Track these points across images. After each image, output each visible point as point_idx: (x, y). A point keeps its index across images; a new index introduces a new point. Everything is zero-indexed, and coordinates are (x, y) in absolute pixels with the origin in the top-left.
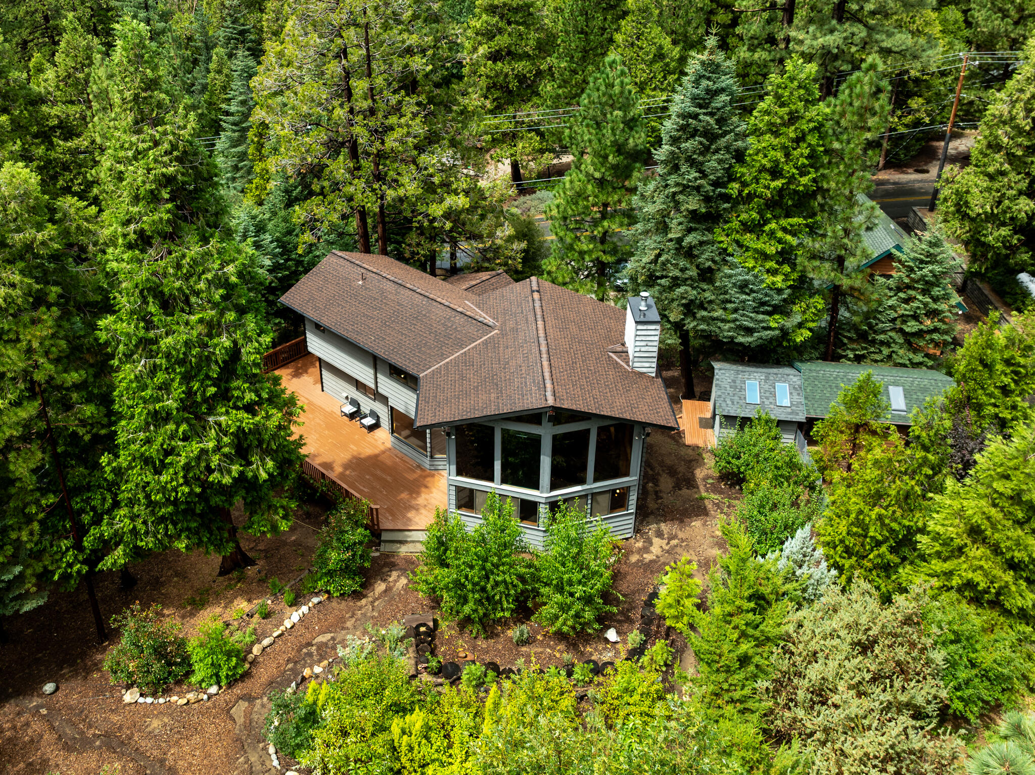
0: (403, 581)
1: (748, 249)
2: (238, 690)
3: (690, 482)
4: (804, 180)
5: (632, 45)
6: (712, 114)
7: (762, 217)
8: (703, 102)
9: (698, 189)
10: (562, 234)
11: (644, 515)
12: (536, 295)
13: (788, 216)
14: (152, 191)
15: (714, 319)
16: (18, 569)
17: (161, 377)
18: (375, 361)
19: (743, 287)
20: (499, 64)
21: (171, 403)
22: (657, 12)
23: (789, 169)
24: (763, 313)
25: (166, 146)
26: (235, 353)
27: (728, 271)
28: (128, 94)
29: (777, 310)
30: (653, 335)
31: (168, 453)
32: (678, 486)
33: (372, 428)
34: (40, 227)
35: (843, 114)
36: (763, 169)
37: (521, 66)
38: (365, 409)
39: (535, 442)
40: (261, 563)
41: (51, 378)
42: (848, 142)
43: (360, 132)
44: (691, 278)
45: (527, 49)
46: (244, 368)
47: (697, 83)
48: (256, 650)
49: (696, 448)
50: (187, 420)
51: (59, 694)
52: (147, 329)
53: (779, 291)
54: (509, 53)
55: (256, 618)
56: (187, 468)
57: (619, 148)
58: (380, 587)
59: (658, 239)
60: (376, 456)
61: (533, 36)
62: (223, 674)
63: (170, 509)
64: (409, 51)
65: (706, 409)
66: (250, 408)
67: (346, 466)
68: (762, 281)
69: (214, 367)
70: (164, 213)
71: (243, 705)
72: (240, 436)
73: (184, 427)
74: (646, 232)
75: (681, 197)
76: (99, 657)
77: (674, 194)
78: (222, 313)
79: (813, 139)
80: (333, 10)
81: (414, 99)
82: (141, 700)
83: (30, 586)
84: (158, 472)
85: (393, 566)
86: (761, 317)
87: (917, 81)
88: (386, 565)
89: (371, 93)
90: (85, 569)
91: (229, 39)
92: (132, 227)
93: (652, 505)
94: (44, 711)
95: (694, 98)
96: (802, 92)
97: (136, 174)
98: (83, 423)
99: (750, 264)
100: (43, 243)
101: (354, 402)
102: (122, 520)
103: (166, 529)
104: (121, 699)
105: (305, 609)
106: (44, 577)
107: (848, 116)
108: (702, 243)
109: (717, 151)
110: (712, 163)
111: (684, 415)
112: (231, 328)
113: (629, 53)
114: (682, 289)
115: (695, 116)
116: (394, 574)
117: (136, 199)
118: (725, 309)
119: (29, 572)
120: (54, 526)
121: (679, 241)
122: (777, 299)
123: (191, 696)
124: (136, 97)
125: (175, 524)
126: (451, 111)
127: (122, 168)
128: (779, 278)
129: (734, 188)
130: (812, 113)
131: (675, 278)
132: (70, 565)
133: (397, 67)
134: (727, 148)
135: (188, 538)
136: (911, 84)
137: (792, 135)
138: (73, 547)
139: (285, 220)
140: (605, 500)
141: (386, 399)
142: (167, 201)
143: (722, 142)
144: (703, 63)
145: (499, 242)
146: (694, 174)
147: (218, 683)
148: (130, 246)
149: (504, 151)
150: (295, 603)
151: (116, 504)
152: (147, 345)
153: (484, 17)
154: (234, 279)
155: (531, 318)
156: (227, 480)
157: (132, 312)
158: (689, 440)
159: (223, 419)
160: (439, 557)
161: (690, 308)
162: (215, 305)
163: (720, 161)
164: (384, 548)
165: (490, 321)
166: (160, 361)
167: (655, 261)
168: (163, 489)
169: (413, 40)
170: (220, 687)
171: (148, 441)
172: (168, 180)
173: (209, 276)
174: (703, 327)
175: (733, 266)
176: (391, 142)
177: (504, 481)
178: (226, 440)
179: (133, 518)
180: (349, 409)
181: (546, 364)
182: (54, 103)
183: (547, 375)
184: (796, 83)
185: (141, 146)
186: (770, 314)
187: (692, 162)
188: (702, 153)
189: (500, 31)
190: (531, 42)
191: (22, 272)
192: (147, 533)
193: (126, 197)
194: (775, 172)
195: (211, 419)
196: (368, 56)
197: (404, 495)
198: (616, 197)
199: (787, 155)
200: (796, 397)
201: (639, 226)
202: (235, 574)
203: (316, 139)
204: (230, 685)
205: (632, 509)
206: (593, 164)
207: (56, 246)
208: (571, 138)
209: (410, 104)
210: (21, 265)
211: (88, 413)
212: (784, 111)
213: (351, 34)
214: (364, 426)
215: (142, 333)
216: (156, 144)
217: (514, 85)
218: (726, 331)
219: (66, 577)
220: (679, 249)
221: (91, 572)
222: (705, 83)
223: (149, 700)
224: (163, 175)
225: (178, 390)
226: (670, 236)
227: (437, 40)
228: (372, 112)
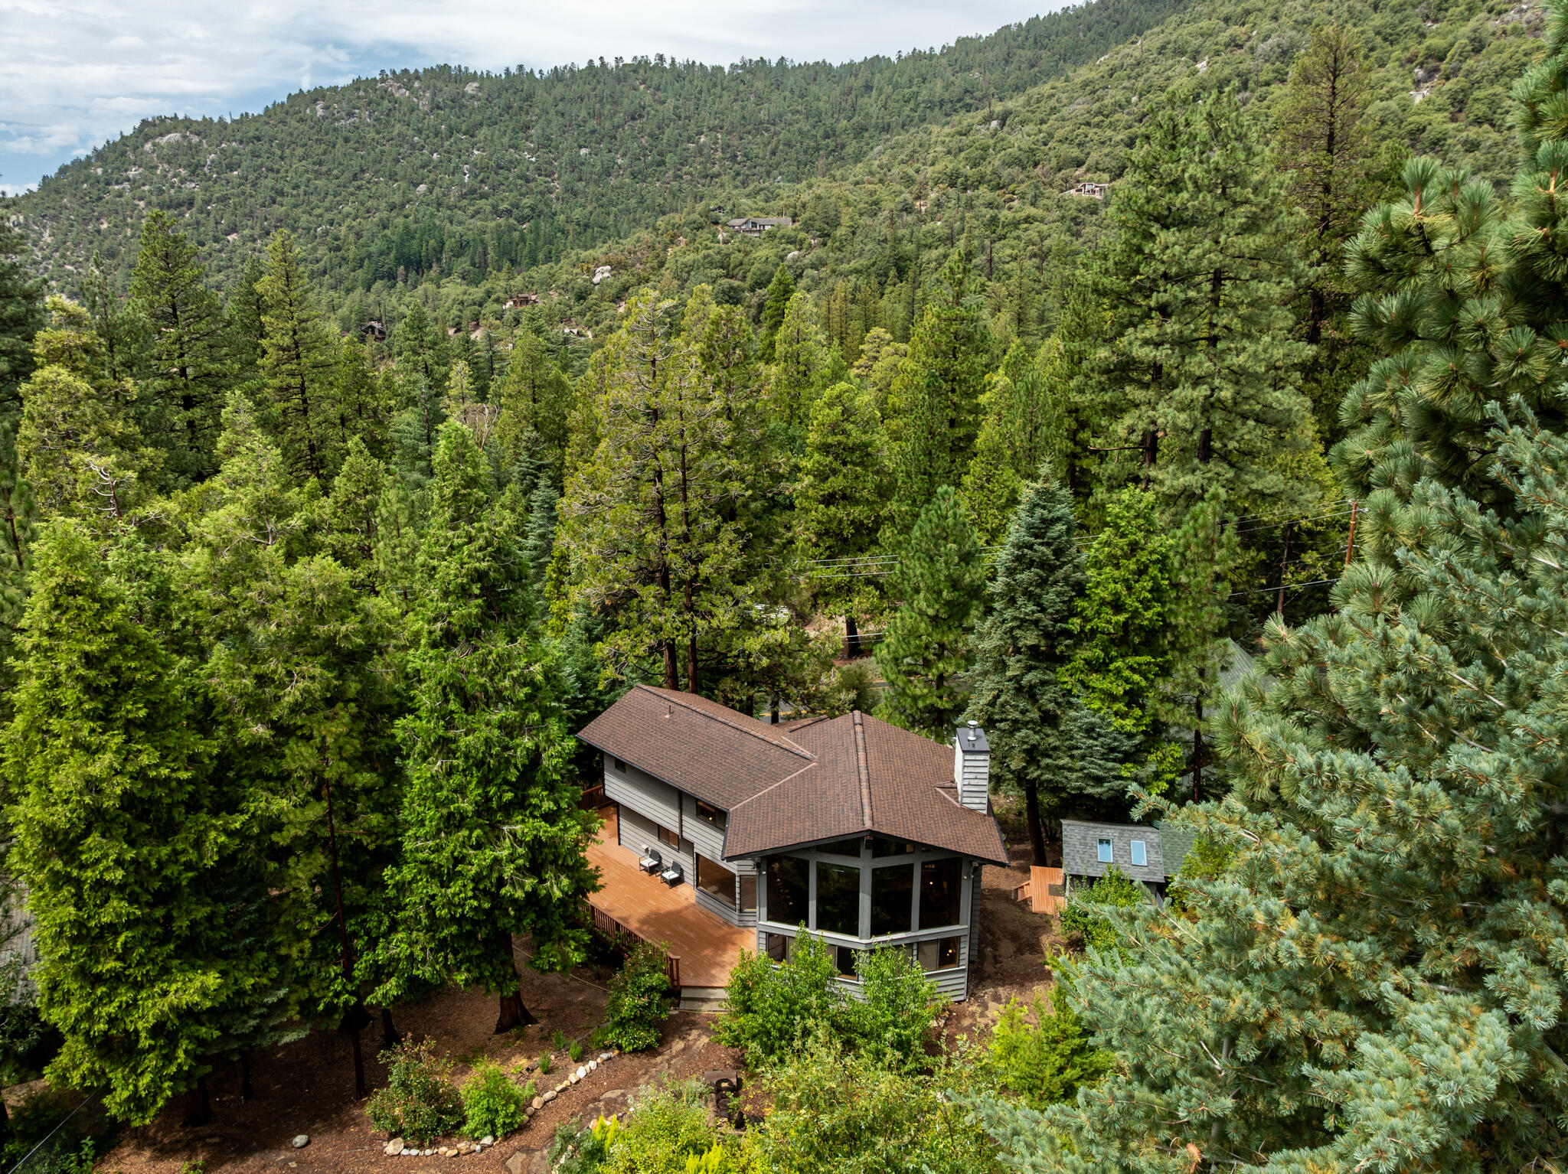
0: (705, 1040)
1: (1094, 690)
2: (515, 1142)
3: (1035, 948)
4: (1148, 614)
5: (982, 487)
6: (1048, 545)
7: (1107, 654)
8: (1039, 531)
9: (1036, 622)
10: (892, 677)
11: (978, 977)
12: (859, 728)
13: (1136, 653)
14: (462, 586)
15: (1062, 767)
16: (282, 993)
17: (456, 779)
18: (680, 798)
19: (1090, 731)
20: (833, 508)
21: (467, 806)
22: (1009, 452)
23: (1131, 602)
24: (1114, 760)
25: (481, 542)
26: (535, 757)
27: (1072, 713)
28: (448, 492)
29: (1127, 757)
30: (983, 765)
31: (458, 860)
32: (1020, 951)
33: (674, 883)
34: (343, 619)
35: (1187, 547)
36: (1103, 603)
37: (857, 512)
38: (667, 862)
39: (853, 876)
40: (543, 1023)
41: (341, 778)
42: (1195, 575)
43: (674, 560)
44: (1032, 721)
45: (865, 493)
46: (544, 773)
47: (1031, 511)
48: (536, 1103)
49: (1043, 915)
50: (481, 826)
51: (311, 1147)
52: (446, 729)
53: (1130, 736)
54: (844, 497)
55: (538, 1072)
56: (477, 879)
57: (955, 584)
58: (678, 1045)
59: (996, 678)
60: (679, 912)
61: (872, 480)
62: (499, 1121)
63: (454, 929)
64: (726, 476)
65: (1057, 876)
66: (550, 818)
67: (644, 922)
68: (1110, 724)
69: (513, 770)
70: (474, 607)
71: (521, 1157)
72: (536, 846)
73: (477, 832)
74: (985, 673)
75: (1018, 633)
76: (356, 1112)
77: (1012, 629)
78: (525, 716)
79: (1153, 571)
80: (648, 433)
81: (731, 525)
82: (405, 1152)
83: (293, 1013)
84: (444, 885)
85: (693, 1025)
86: (1110, 765)
87: (1310, 533)
88: (685, 1023)
89: (688, 518)
90: (353, 1000)
91: (525, 474)
92: (439, 625)
93: (989, 968)
94: (293, 1165)
95: (1030, 527)
96: (1141, 521)
97: (450, 569)
98: (369, 832)
99: (1096, 705)
100: (346, 636)
101: (655, 855)
102: (399, 945)
103: (446, 958)
104: (382, 1152)
105: (592, 1064)
106: (307, 1007)
107: (1193, 548)
108: (1043, 683)
109: (1056, 582)
110: (1050, 596)
111: (1032, 881)
112: (532, 729)
113: (979, 496)
114: (1023, 733)
115: (1030, 547)
116: (695, 1033)
117: (446, 594)
118: (1072, 757)
119: (293, 998)
120: (324, 950)
121: (1017, 679)
122: (1127, 745)
123: (463, 1146)
124: (456, 493)
125: (455, 952)
126: (772, 544)
127: (435, 563)
128: (1128, 724)
129: (1074, 625)
130: (1155, 542)
131: (1015, 721)
132: (337, 995)
133: (715, 495)
134: (1066, 579)
135: (468, 970)
136: (1305, 537)
137: (1133, 567)
138: (343, 975)
139: (586, 654)
140: (933, 952)
141: (691, 845)
142: (477, 597)
143: (1060, 573)
144: (1037, 492)
145: (824, 688)
146: (1031, 607)
147: (493, 1133)
148: (434, 645)
149: (838, 607)
150: (580, 1059)
151: (393, 928)
152: (445, 746)
153: (817, 456)
154: (539, 678)
155: (852, 750)
156: (519, 894)
157: (432, 711)
158: (1036, 907)
159: (518, 828)
160: (744, 1002)
161: (1033, 754)
162: (518, 705)
163: (1059, 594)
164: (684, 1006)
165: (807, 754)
166: (459, 762)
167: (992, 704)
168: (450, 903)
169: (734, 464)
170: (495, 1138)
171: (438, 849)
172: (480, 576)
173: (515, 673)
174: (1048, 776)
175: (1078, 708)
176: (705, 569)
177: (819, 926)
178: (521, 850)
179: (411, 944)
180: (649, 862)
181: (865, 791)
182: (330, 530)
183: (866, 801)
184: (1132, 513)
185: (456, 541)
186: (1122, 762)
187: (1029, 595)
188: (1038, 586)
189: (834, 472)
190: (869, 485)
191: (322, 666)
192: (424, 961)
193: (435, 593)
194: (1117, 606)
195: (506, 828)
196: (685, 480)
197: (708, 952)
198: (952, 637)
199: (1129, 588)
200: (1153, 856)
201: (977, 667)
202: (514, 1031)
203: (624, 567)
204: (506, 1137)
205: (964, 965)
206: (926, 599)
207: (359, 641)
208: (902, 573)
209: (728, 533)
210: (323, 659)
211: (375, 822)
212: (1122, 542)
213: (666, 456)
214: (665, 880)
215: (441, 732)
216: (471, 540)
217: (848, 532)
218: (1073, 781)
219: (331, 1008)
220: (1019, 690)
221: (359, 1004)
222: (1039, 512)
223: (414, 1152)
224: (476, 570)
225: (474, 793)
226: (1009, 674)
227: (758, 469)
228: (685, 538)
